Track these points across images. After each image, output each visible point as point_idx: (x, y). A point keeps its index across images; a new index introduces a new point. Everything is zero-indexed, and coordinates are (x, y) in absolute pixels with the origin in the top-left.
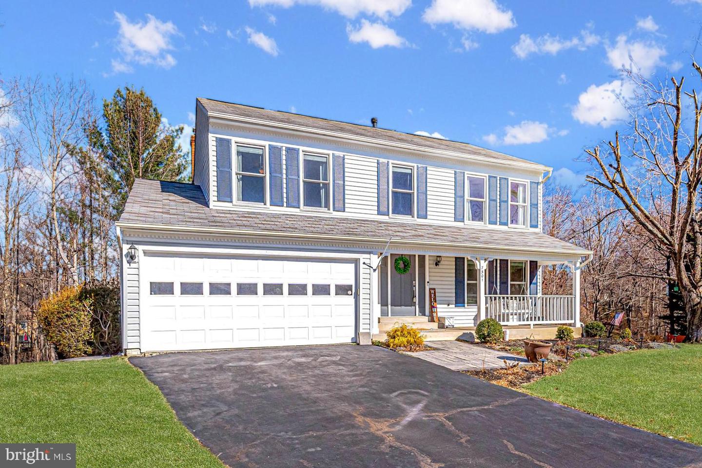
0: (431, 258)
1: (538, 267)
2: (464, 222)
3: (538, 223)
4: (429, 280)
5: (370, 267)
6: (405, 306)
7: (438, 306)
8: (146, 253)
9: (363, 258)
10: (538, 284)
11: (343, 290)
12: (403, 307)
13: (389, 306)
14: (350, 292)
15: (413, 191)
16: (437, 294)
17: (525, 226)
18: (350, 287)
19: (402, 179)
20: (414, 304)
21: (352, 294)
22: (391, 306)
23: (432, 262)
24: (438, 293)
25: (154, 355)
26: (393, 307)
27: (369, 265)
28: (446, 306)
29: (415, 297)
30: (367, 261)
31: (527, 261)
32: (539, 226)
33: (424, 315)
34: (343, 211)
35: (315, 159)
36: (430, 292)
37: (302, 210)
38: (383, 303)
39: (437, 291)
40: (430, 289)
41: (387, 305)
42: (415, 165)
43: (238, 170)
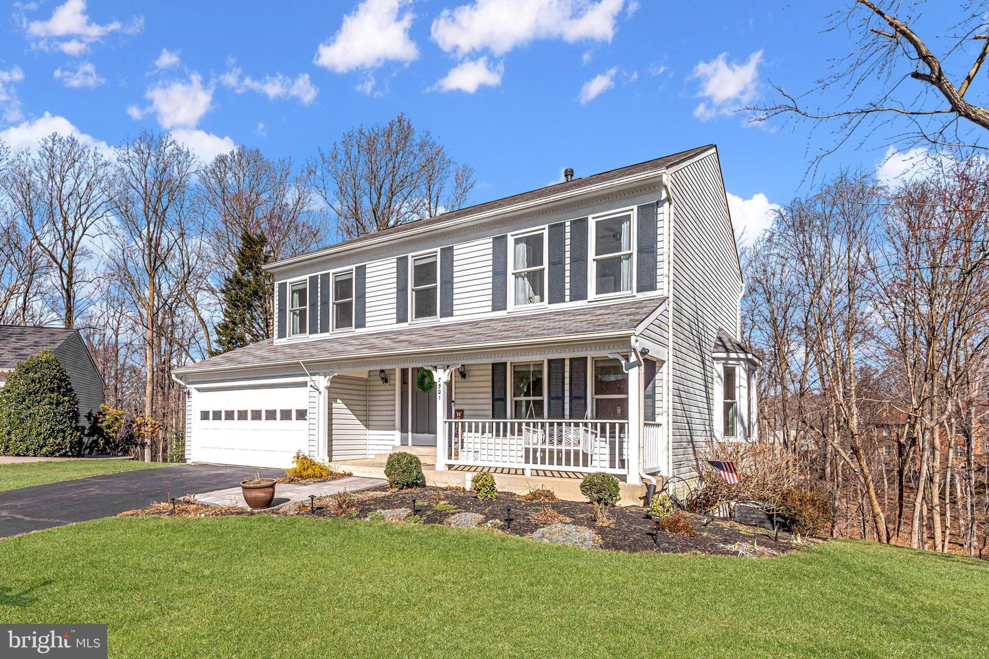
1: (657, 365)
2: (504, 310)
4: (455, 399)
6: (429, 434)
8: (199, 390)
12: (426, 435)
13: (410, 433)
15: (436, 284)
17: (631, 292)
18: (306, 412)
19: (425, 272)
22: (412, 433)
24: (467, 415)
26: (415, 434)
27: (316, 387)
34: (365, 327)
35: (344, 279)
36: (455, 413)
37: (331, 334)
38: (404, 429)
39: (465, 413)
40: (456, 411)
41: (408, 432)
42: (438, 249)
43: (292, 308)
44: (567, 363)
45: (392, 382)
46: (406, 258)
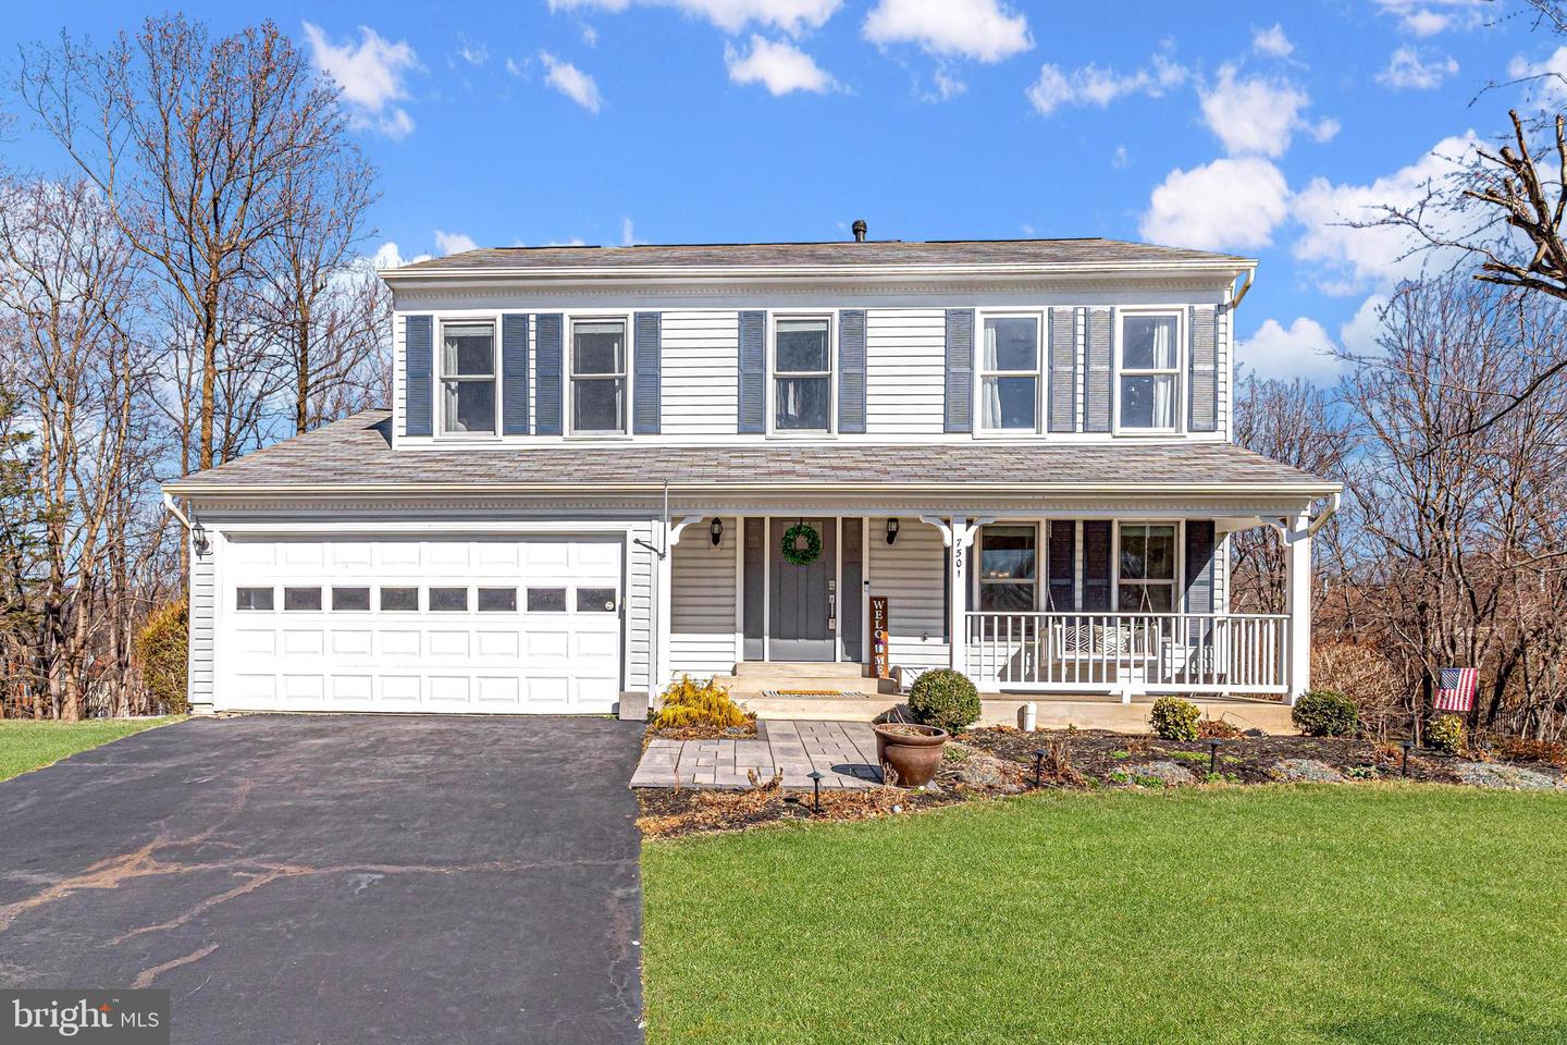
0: (876, 525)
1: (1216, 538)
2: (971, 433)
3: (1215, 416)
4: (870, 578)
5: (651, 548)
6: (808, 639)
7: (891, 640)
9: (631, 528)
10: (1217, 584)
11: (594, 600)
12: (802, 642)
13: (767, 638)
14: (609, 605)
15: (829, 372)
16: (891, 612)
17: (1173, 430)
18: (608, 595)
19: (803, 348)
20: (832, 635)
21: (614, 610)
22: (770, 638)
23: (877, 535)
24: (891, 607)
25: (234, 716)
26: (778, 641)
27: (649, 544)
28: (917, 640)
29: (835, 617)
30: (643, 537)
31: (1178, 523)
32: (1221, 426)
33: (859, 660)
34: (658, 433)
35: (600, 331)
36: (872, 605)
37: (565, 439)
38: (752, 630)
39: (890, 603)
40: (872, 599)
41: (761, 636)
42: (836, 311)
43: (446, 374)
44: (1079, 528)
45: (728, 544)
46: (761, 316)
